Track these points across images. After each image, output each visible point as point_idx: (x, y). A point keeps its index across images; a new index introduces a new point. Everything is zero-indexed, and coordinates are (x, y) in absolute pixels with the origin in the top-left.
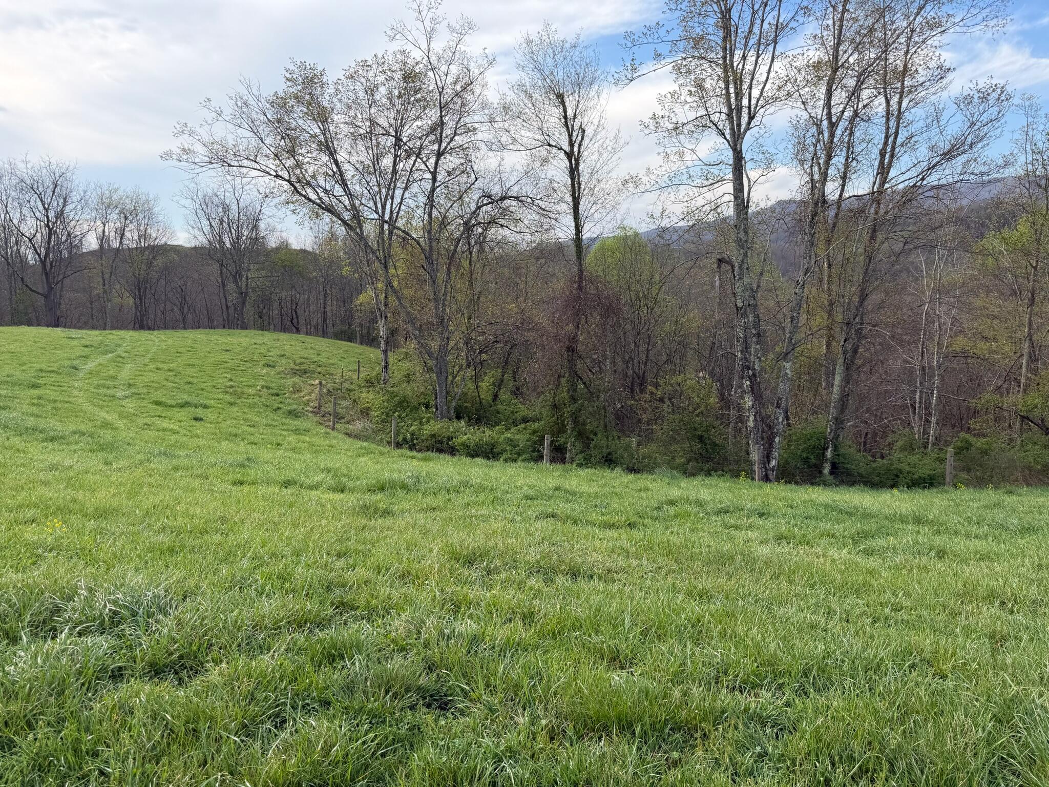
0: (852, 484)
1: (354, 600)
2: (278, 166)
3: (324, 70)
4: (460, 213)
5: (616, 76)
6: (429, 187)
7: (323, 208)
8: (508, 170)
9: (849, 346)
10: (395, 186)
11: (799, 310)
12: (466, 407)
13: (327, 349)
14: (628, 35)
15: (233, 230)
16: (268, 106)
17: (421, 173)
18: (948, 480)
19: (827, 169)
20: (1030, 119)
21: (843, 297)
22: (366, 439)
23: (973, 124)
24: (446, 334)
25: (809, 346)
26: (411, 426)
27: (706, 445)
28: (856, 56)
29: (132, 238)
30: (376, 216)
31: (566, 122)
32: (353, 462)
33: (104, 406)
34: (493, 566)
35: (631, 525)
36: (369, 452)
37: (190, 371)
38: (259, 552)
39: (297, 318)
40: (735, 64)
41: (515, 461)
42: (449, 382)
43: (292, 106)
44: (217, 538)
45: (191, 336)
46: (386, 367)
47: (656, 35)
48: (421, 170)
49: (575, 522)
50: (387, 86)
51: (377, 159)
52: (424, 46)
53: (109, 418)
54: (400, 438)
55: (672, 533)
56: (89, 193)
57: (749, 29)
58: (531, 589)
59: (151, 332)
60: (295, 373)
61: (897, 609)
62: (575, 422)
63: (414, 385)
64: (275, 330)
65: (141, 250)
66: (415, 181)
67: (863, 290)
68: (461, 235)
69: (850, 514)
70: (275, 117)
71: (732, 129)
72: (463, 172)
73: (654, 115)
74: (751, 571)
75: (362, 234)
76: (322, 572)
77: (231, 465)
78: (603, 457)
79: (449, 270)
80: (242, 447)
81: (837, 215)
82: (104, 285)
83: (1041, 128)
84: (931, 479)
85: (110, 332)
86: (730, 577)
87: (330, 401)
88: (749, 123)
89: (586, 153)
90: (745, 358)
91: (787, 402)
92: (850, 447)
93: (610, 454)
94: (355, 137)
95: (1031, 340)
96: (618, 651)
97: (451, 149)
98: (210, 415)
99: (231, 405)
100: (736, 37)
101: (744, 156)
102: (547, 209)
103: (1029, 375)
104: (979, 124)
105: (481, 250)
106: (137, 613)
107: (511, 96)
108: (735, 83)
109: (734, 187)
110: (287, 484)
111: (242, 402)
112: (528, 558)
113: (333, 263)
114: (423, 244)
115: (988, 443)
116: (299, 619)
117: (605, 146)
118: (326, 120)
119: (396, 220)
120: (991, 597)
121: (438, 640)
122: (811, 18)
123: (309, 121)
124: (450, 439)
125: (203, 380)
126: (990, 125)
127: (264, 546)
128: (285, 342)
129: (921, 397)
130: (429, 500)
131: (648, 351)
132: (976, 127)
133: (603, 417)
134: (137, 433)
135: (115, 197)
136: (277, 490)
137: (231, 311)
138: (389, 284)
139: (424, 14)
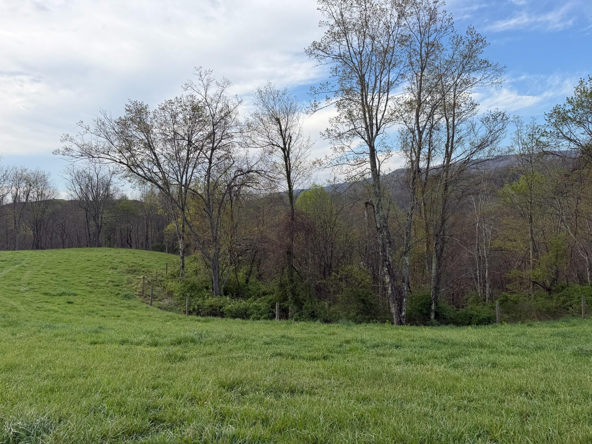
0: (447, 324)
1: (163, 416)
2: (120, 157)
3: (147, 105)
4: (225, 179)
5: (307, 109)
6: (207, 166)
7: (147, 179)
8: (251, 157)
9: (438, 247)
10: (188, 166)
11: (410, 228)
12: (230, 288)
13: (148, 257)
14: (312, 88)
15: (94, 191)
16: (116, 124)
17: (203, 159)
18: (497, 319)
19: (419, 155)
20: (519, 128)
21: (433, 221)
22: (171, 310)
23: (491, 131)
24: (218, 247)
25: (417, 247)
26: (198, 300)
27: (366, 305)
28: (430, 97)
29: (33, 196)
30: (177, 183)
31: (281, 133)
32: (163, 326)
33: (12, 297)
34: (245, 390)
35: (325, 358)
36: (172, 318)
37: (66, 273)
38: (106, 388)
39: (131, 239)
40: (368, 103)
41: (259, 319)
42: (220, 274)
43: (130, 124)
44: (81, 380)
45: (67, 252)
46: (183, 267)
47: (327, 89)
48: (203, 157)
49: (293, 358)
50: (183, 113)
51: (178, 152)
52: (203, 93)
53: (15, 304)
54: (191, 309)
55: (348, 361)
56: (9, 172)
57: (374, 85)
58: (267, 403)
59: (43, 251)
60: (129, 272)
61: (470, 401)
62: (293, 294)
63: (199, 276)
64: (118, 247)
65: (38, 203)
66: (199, 163)
67: (443, 218)
68: (226, 192)
69: (445, 344)
70: (119, 130)
71: (368, 136)
72: (227, 159)
73: (327, 129)
74: (391, 383)
75: (169, 192)
76: (144, 400)
77: (90, 332)
78: (310, 314)
79: (219, 211)
80: (97, 319)
81: (426, 178)
82: (15, 224)
83: (525, 132)
84: (489, 319)
85: (18, 251)
86: (380, 386)
87: (149, 288)
88: (377, 132)
89: (292, 149)
90: (384, 255)
91: (408, 279)
92: (444, 302)
93: (313, 312)
94: (165, 141)
95: (533, 240)
96: (317, 439)
97: (219, 146)
98: (77, 300)
99: (91, 293)
100: (368, 89)
101: (375, 148)
102: (273, 177)
103: (534, 259)
104: (494, 131)
105: (237, 199)
106: (30, 433)
107: (251, 119)
108: (369, 112)
109: (371, 165)
110: (123, 342)
111: (97, 291)
112: (266, 383)
113: (153, 208)
114: (204, 197)
115: (517, 297)
116: (130, 431)
117: (302, 145)
118: (149, 131)
119: (189, 184)
120: (520, 390)
121: (212, 439)
122: (406, 79)
123: (139, 133)
124: (221, 307)
125: (73, 279)
126: (499, 132)
127: (109, 384)
128: (123, 254)
129: (479, 273)
130: (208, 349)
131: (332, 251)
132: (492, 133)
133: (308, 291)
134: (32, 313)
135: (24, 174)
136: (117, 347)
137: (92, 237)
138: (185, 219)
139: (203, 77)
